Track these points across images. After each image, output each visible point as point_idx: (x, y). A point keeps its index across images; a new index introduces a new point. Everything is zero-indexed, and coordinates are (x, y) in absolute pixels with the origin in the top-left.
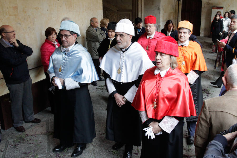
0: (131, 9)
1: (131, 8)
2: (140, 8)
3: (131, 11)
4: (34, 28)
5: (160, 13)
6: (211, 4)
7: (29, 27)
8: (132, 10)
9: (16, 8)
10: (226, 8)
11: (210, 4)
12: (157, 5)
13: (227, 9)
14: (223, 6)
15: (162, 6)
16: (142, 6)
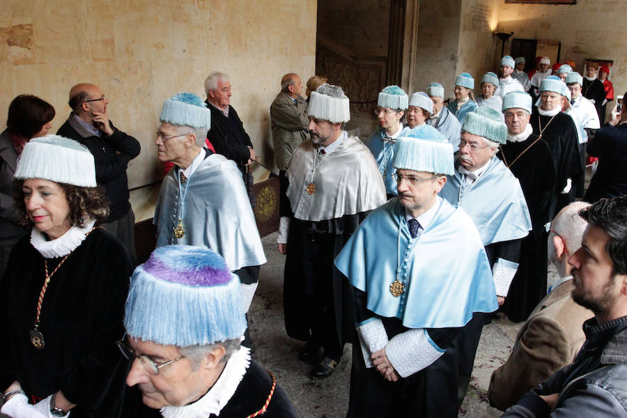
0: (386, 55)
1: (384, 53)
2: (408, 54)
3: (386, 59)
4: (150, 92)
5: (455, 68)
6: (583, 52)
7: (138, 90)
8: (388, 58)
9: (110, 43)
10: (619, 62)
11: (580, 52)
12: (450, 50)
13: (623, 68)
14: (611, 60)
15: (462, 52)
16: (413, 50)
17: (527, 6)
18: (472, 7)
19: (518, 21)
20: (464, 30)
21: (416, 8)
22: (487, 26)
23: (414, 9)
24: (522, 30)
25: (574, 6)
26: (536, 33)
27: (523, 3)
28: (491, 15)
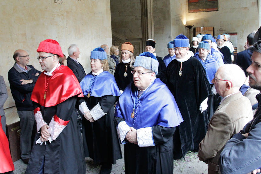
0: (141, 38)
1: (140, 37)
2: (151, 35)
3: (142, 39)
6: (224, 30)
10: (240, 34)
12: (168, 34)
13: (242, 35)
14: (236, 32)
15: (173, 34)
16: (153, 34)
17: (198, 13)
18: (175, 15)
19: (195, 20)
20: (173, 25)
21: (152, 16)
22: (182, 23)
23: (151, 17)
24: (197, 24)
25: (217, 11)
26: (203, 24)
27: (196, 12)
28: (183, 19)
